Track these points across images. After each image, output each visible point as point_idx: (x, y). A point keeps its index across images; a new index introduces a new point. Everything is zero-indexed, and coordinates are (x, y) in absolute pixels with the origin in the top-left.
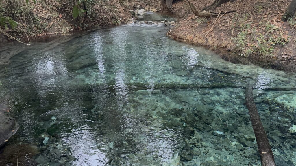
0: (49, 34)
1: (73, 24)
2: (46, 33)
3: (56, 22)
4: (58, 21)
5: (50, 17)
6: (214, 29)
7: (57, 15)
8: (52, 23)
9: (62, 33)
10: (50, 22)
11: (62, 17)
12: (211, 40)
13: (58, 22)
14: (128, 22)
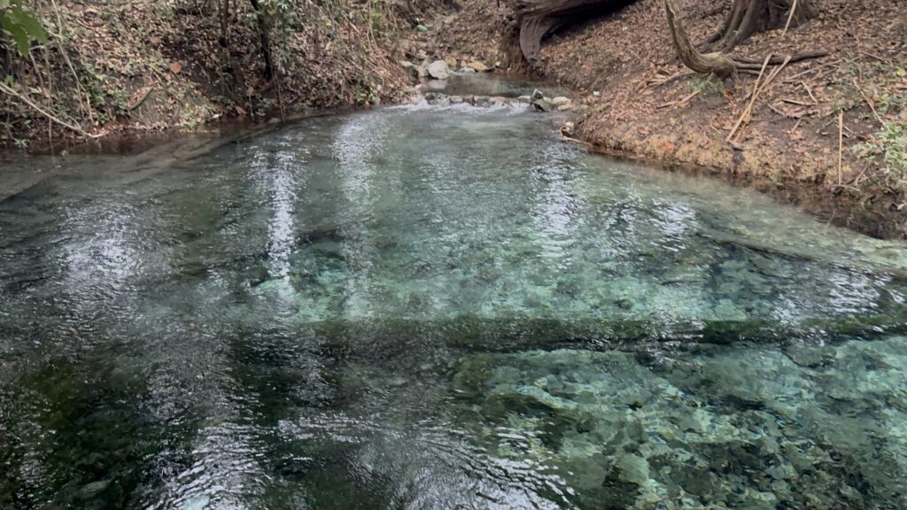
0: (135, 130)
1: (221, 97)
2: (121, 126)
3: (160, 87)
4: (168, 84)
5: (139, 68)
6: (753, 115)
7: (165, 62)
8: (145, 90)
9: (182, 125)
10: (139, 87)
11: (179, 73)
12: (756, 154)
13: (168, 87)
14: (403, 96)
